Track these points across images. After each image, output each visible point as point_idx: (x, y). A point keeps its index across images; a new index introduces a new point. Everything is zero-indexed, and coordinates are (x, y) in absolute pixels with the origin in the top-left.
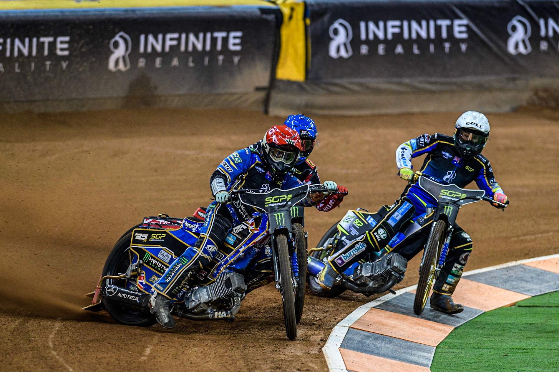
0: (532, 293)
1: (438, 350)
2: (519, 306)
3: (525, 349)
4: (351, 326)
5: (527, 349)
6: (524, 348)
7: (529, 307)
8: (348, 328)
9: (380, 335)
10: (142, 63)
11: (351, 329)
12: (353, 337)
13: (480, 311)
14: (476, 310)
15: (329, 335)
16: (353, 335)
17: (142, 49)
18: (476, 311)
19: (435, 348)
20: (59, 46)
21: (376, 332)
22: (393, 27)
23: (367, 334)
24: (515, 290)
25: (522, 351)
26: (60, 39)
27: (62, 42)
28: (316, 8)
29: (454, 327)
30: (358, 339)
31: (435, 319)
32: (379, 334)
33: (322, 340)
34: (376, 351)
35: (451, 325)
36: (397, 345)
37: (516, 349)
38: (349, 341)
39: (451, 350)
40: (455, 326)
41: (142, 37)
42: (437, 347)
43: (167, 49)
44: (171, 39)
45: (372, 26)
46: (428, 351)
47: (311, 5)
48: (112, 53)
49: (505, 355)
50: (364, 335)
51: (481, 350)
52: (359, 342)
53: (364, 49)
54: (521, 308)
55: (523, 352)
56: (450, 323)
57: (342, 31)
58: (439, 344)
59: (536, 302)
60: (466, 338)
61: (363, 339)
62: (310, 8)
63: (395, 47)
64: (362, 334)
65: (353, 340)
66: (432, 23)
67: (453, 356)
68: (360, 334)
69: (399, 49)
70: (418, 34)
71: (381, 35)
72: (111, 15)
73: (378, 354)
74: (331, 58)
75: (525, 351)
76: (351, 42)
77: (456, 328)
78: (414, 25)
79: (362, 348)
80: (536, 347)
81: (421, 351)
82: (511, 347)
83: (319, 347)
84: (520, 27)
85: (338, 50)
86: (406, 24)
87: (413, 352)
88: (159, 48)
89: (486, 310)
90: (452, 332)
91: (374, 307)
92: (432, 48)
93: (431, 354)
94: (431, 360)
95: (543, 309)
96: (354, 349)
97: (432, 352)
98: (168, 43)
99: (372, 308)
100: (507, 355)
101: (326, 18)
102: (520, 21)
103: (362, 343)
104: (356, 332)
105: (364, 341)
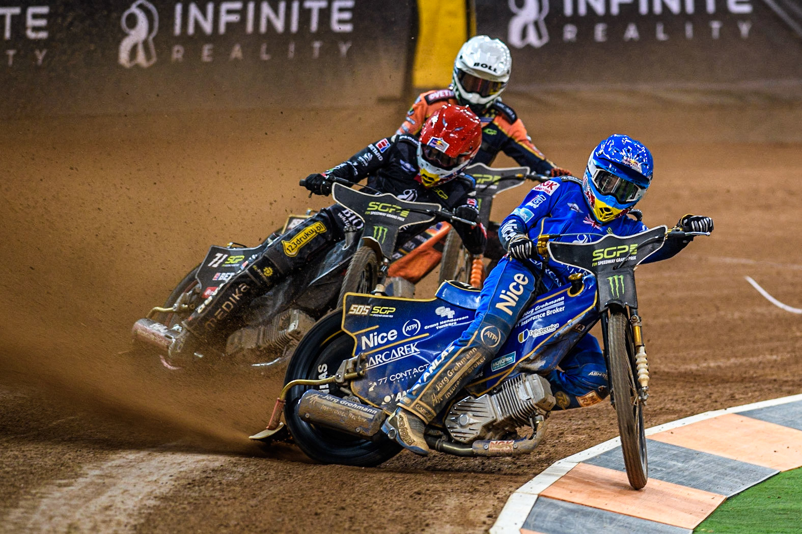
4: (542, 494)
8: (536, 497)
9: (594, 509)
10: (178, 53)
11: (542, 498)
12: (544, 511)
13: (772, 470)
14: (765, 469)
15: (502, 508)
16: (545, 508)
17: (178, 30)
18: (763, 471)
19: (691, 531)
20: (31, 22)
21: (587, 504)
23: (571, 506)
26: (31, 11)
27: (36, 16)
29: (725, 497)
30: (553, 515)
31: (693, 483)
32: (591, 507)
33: (489, 516)
35: (720, 493)
36: (623, 526)
38: (539, 519)
40: (726, 495)
41: (179, 8)
42: (694, 531)
43: (222, 29)
44: (229, 12)
48: (125, 35)
50: (565, 508)
52: (557, 519)
53: (570, 33)
56: (718, 489)
58: (698, 526)
60: (747, 515)
61: (562, 515)
63: (624, 29)
64: (561, 507)
65: (545, 517)
68: (557, 507)
69: (632, 32)
71: (599, 8)
74: (512, 48)
76: (547, 20)
77: (728, 499)
83: (485, 527)
85: (524, 33)
88: (207, 27)
89: (783, 469)
90: (721, 505)
91: (584, 462)
92: (689, 31)
98: (225, 18)
99: (579, 463)
103: (561, 522)
104: (551, 504)
105: (564, 518)
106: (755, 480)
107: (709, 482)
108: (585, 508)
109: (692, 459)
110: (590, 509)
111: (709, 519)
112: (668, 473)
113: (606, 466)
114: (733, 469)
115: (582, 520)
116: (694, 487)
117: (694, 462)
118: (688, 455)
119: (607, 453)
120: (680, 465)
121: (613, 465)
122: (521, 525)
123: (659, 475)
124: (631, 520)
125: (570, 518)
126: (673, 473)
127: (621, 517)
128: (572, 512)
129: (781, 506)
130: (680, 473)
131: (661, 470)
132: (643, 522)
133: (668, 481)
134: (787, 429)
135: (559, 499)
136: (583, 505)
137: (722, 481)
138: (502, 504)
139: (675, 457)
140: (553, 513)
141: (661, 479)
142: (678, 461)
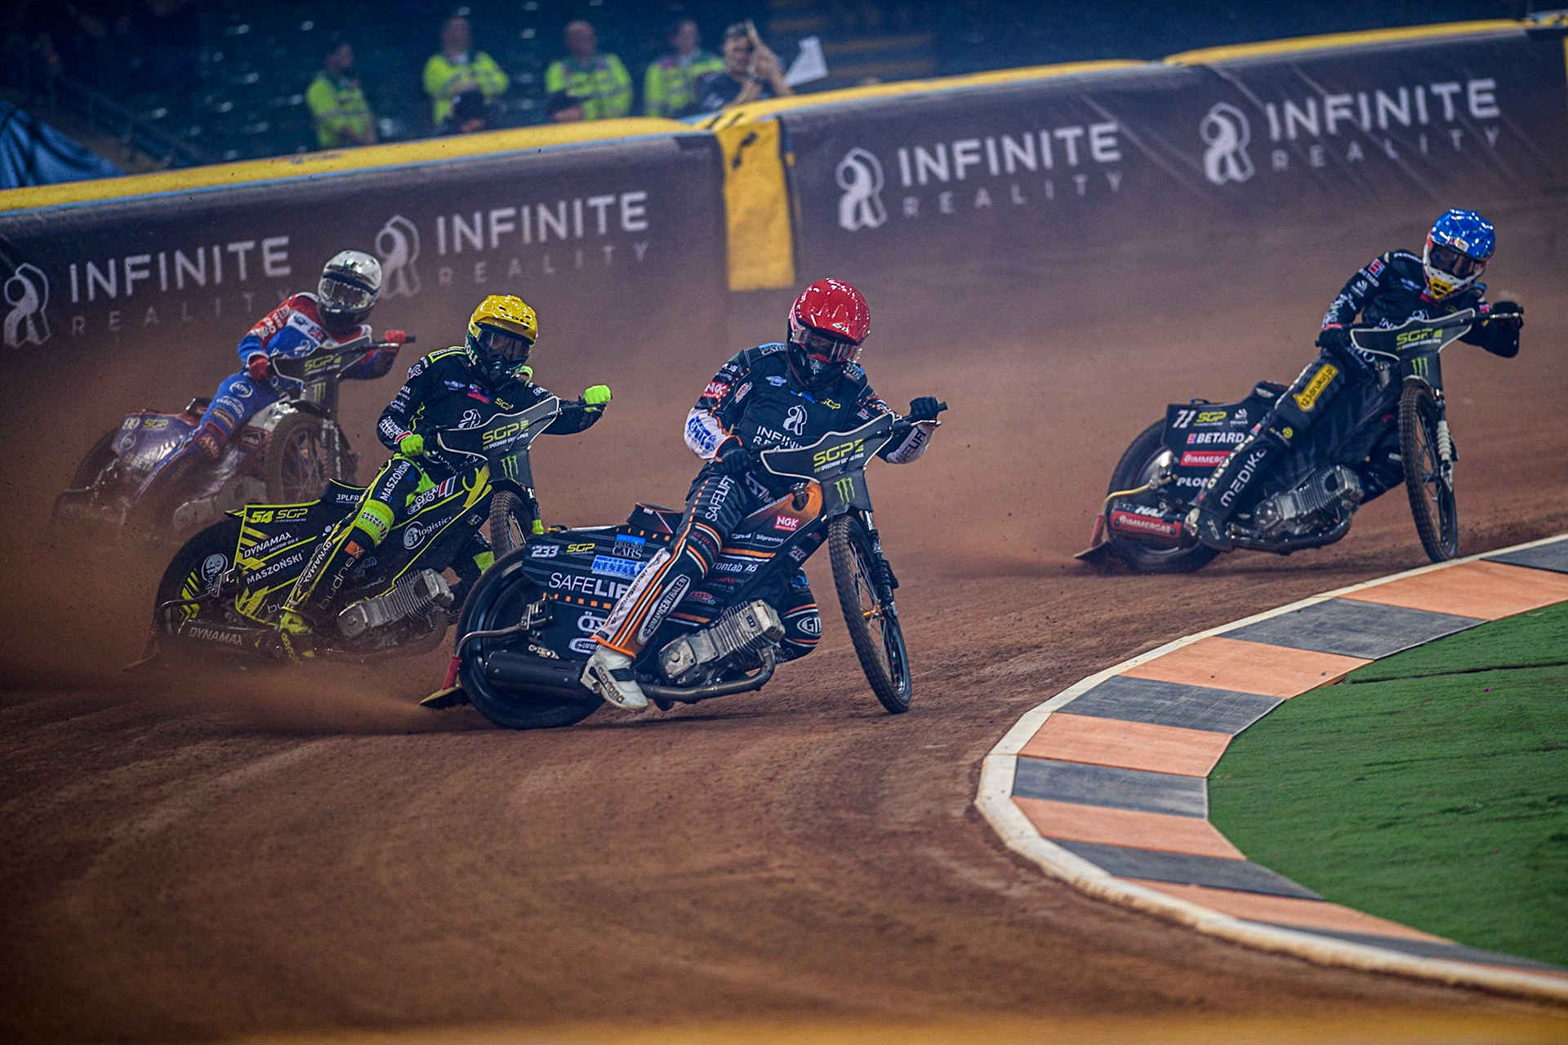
0: (1373, 653)
1: (1212, 783)
2: (1354, 682)
3: (1395, 763)
4: (1024, 752)
5: (1400, 762)
6: (1392, 760)
7: (1376, 680)
8: (1015, 757)
9: (1086, 766)
10: (446, 276)
11: (1021, 758)
12: (1031, 773)
13: (1278, 699)
14: (1269, 698)
15: (980, 775)
16: (1030, 770)
17: (442, 248)
18: (1267, 701)
19: (1205, 780)
20: (269, 258)
21: (1076, 760)
22: (966, 152)
23: (1059, 765)
24: (1337, 652)
25: (1390, 767)
26: (268, 243)
27: (274, 250)
28: (805, 129)
29: (1231, 736)
30: (1043, 777)
31: (1189, 723)
32: (1080, 763)
34: (1089, 796)
35: (1224, 731)
36: (1125, 781)
37: (1377, 764)
38: (1027, 783)
39: (1242, 781)
40: (1232, 733)
41: (441, 222)
42: (1209, 778)
43: (495, 242)
44: (501, 221)
45: (922, 155)
46: (1194, 787)
47: (794, 123)
49: (1359, 779)
50: (1053, 768)
51: (1302, 774)
52: (1048, 781)
53: (911, 207)
54: (1360, 685)
55: (1394, 770)
56: (1218, 726)
57: (862, 173)
58: (1211, 772)
59: (1387, 668)
60: (1264, 754)
61: (1054, 776)
62: (791, 130)
63: (974, 195)
64: (1048, 767)
65: (1033, 780)
66: (1045, 137)
67: (1248, 792)
68: (1045, 767)
69: (983, 199)
70: (1018, 162)
71: (942, 172)
72: (369, 181)
73: (1092, 802)
74: (845, 231)
75: (1396, 766)
76: (882, 195)
77: (1234, 738)
78: (1009, 144)
79: (1055, 794)
80: (1417, 757)
81: (1177, 789)
82: (1365, 763)
83: (966, 800)
84: (1226, 125)
85: (858, 214)
86: (991, 144)
87: (1164, 792)
88: (477, 242)
89: (1290, 696)
90: (1230, 745)
91: (1057, 711)
92: (1049, 190)
93: (1202, 792)
94: (1206, 804)
95: (1405, 682)
96: (1041, 796)
97: (1202, 787)
98: (496, 229)
99: (1053, 712)
100: (1362, 779)
101: (826, 148)
102: (1223, 113)
103: (1055, 784)
104: (1035, 765)
105: (1055, 779)
106: (1261, 713)
107: (1208, 719)
108: (1076, 765)
109: (1181, 695)
110: (1082, 766)
111: (1221, 764)
112: (1159, 714)
113: (1084, 713)
114: (1232, 702)
115: (1076, 780)
116: (1192, 727)
117: (1183, 698)
118: (1176, 690)
119: (1080, 698)
120: (1168, 703)
121: (1091, 711)
122: (1009, 791)
123: (1148, 717)
124: (1133, 774)
125: (1063, 778)
126: (1163, 714)
127: (1120, 772)
128: (1063, 771)
129: (1302, 740)
130: (1171, 713)
131: (1149, 712)
132: (1146, 774)
133: (1160, 723)
134: (1280, 648)
135: (1043, 758)
136: (1071, 761)
137: (1222, 718)
138: (977, 771)
139: (1160, 695)
140: (1042, 775)
141: (1152, 722)
142: (1165, 699)
